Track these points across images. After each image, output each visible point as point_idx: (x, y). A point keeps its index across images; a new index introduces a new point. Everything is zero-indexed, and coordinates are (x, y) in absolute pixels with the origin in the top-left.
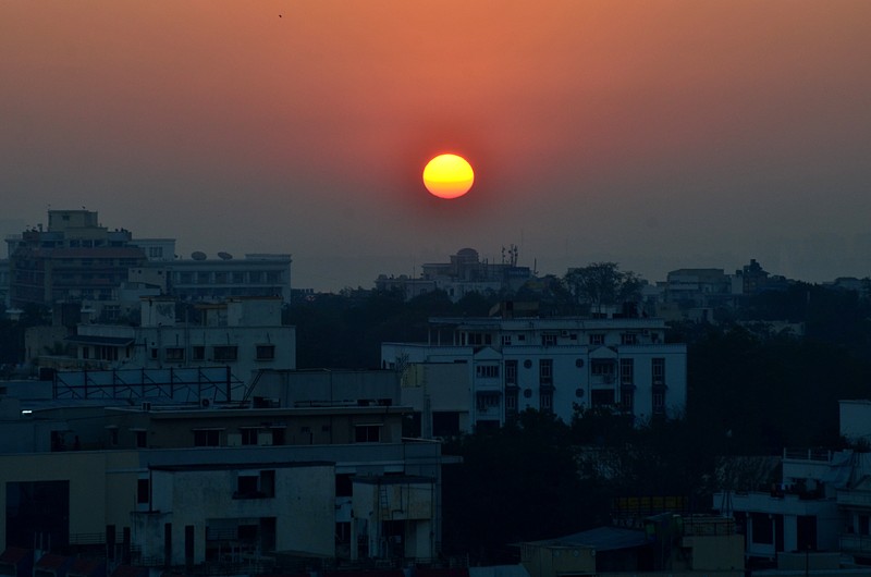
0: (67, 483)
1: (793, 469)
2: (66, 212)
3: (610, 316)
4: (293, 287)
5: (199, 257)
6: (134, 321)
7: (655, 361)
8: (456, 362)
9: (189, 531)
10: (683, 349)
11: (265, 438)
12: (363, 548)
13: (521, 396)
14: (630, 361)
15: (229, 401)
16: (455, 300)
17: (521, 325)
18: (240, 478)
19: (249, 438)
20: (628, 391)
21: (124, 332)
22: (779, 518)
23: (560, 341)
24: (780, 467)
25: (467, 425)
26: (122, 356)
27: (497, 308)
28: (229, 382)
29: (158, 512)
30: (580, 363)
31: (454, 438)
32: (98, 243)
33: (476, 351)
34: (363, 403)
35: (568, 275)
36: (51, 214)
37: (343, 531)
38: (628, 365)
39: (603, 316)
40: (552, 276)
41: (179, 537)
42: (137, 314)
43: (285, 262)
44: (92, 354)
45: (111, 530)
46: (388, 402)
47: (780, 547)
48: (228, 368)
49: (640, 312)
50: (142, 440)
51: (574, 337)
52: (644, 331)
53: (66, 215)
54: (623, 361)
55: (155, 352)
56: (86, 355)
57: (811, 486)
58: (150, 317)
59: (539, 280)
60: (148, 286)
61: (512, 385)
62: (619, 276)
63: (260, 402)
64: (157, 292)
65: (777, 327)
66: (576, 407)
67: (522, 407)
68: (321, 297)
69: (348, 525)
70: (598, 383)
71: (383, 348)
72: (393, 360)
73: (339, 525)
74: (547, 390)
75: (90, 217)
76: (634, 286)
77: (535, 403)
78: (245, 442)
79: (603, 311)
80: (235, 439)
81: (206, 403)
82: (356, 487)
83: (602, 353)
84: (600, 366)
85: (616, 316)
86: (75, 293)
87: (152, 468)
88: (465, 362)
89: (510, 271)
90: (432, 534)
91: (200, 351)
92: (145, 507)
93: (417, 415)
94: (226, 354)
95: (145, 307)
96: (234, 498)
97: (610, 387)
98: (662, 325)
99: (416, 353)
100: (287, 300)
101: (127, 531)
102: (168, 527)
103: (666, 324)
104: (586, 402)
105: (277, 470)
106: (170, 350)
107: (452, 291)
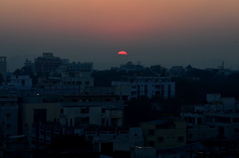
0: (46, 109)
1: (197, 108)
2: (46, 53)
3: (159, 76)
4: (93, 69)
5: (74, 63)
6: (60, 76)
7: (168, 85)
8: (127, 85)
9: (71, 120)
10: (174, 83)
11: (87, 101)
12: (107, 124)
13: (141, 93)
14: (163, 85)
15: (80, 93)
16: (127, 72)
17: (141, 78)
18: (82, 109)
19: (84, 100)
20: (163, 92)
21: (58, 78)
22: (194, 118)
23: (149, 81)
24: (194, 108)
25: (129, 98)
26: (58, 83)
27: (136, 74)
28: (80, 89)
29: (65, 116)
30: (153, 86)
31: (126, 101)
32: (53, 60)
33: (131, 83)
34: (107, 93)
35: (151, 67)
36: (43, 54)
37: (103, 120)
38: (163, 86)
39: (158, 76)
40: (147, 68)
41: (69, 121)
42: (61, 74)
43: (92, 64)
44: (51, 83)
45: (55, 119)
46: (113, 93)
47: (194, 124)
48: (80, 86)
49: (166, 75)
50: (61, 101)
51: (152, 80)
52: (166, 79)
53: (46, 54)
54: (162, 85)
55: (64, 82)
56: (50, 83)
57: (200, 111)
58: (63, 75)
59: (145, 68)
60: (63, 69)
61: (139, 90)
62: (161, 68)
63: (86, 93)
64: (65, 70)
65: (194, 78)
66: (152, 95)
67: (141, 95)
68: (99, 71)
69: (104, 119)
70: (157, 90)
71: (112, 82)
72: (114, 85)
73: (102, 119)
74: (146, 91)
75: (51, 54)
76: (164, 70)
77: (143, 94)
78: (83, 101)
79: (158, 75)
80: (81, 101)
81: (75, 93)
82: (106, 111)
83: (158, 84)
84: (157, 86)
85: (160, 76)
86: (48, 70)
87: (64, 107)
88: (129, 85)
89: (138, 66)
90: (122, 121)
91: (74, 82)
92: (62, 115)
93: (119, 96)
94: (79, 83)
95: (62, 73)
96: (81, 113)
97: (159, 91)
98: (170, 78)
99: (119, 83)
100: (92, 72)
101: (58, 119)
102: (67, 119)
103: (171, 78)
104: (154, 94)
105: (90, 107)
106: (67, 82)
107: (127, 70)
